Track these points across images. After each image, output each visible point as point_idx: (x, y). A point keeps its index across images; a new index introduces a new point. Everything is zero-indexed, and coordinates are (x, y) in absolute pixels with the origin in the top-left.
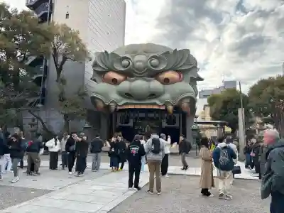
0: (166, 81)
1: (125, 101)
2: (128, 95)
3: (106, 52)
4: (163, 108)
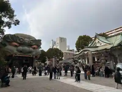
0: (34, 48)
1: (19, 53)
2: (21, 52)
4: (32, 57)
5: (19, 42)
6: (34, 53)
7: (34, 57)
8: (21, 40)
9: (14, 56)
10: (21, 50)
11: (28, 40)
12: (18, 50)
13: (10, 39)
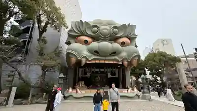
0: (123, 44)
1: (93, 57)
2: (96, 52)
3: (81, 21)
4: (120, 63)
5: (91, 34)
6: (124, 54)
7: (126, 63)
8: (95, 29)
9: (84, 62)
10: (96, 49)
11: (108, 27)
12: (90, 51)
13: (75, 31)
